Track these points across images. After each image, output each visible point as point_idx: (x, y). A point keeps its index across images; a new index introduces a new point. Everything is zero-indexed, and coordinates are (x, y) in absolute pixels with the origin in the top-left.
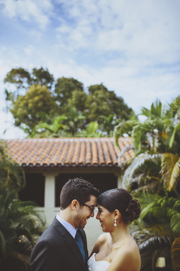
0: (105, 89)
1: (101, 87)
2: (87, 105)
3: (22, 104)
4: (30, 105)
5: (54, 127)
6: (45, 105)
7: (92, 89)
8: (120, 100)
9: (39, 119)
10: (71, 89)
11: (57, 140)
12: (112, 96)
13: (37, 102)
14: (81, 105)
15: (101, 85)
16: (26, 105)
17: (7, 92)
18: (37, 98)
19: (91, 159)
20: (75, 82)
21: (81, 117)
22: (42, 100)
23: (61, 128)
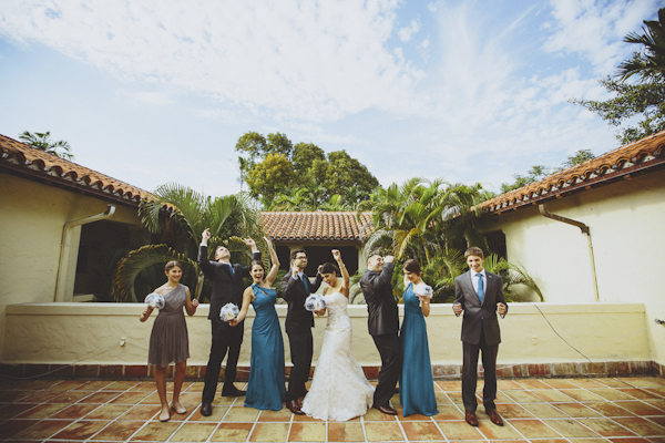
0: (348, 157)
1: (343, 155)
2: (327, 175)
3: (259, 174)
4: (268, 175)
5: (295, 199)
6: (283, 175)
7: (333, 157)
8: (364, 170)
9: (277, 190)
10: (310, 158)
11: (299, 214)
12: (355, 165)
13: (276, 173)
14: (321, 175)
15: (344, 152)
16: (264, 175)
17: (241, 159)
18: (275, 168)
19: (334, 233)
20: (315, 149)
21: (320, 188)
22: (281, 170)
23: (302, 201)
